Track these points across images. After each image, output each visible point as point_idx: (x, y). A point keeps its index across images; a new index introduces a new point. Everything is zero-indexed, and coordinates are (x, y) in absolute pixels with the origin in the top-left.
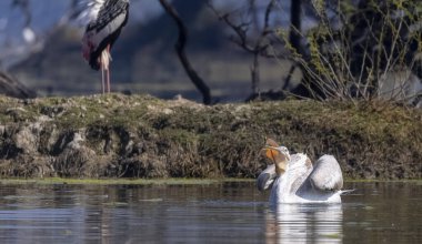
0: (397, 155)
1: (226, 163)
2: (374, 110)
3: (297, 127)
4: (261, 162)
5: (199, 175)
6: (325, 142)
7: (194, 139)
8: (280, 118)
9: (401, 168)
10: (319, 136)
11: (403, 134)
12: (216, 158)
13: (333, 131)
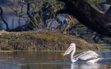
0: (55, 45)
1: (15, 46)
2: (49, 34)
3: (31, 38)
4: (23, 46)
5: (8, 49)
6: (38, 41)
7: (7, 41)
8: (27, 36)
9: (56, 48)
10: (36, 40)
11: (56, 39)
12: (12, 45)
13: (40, 39)
